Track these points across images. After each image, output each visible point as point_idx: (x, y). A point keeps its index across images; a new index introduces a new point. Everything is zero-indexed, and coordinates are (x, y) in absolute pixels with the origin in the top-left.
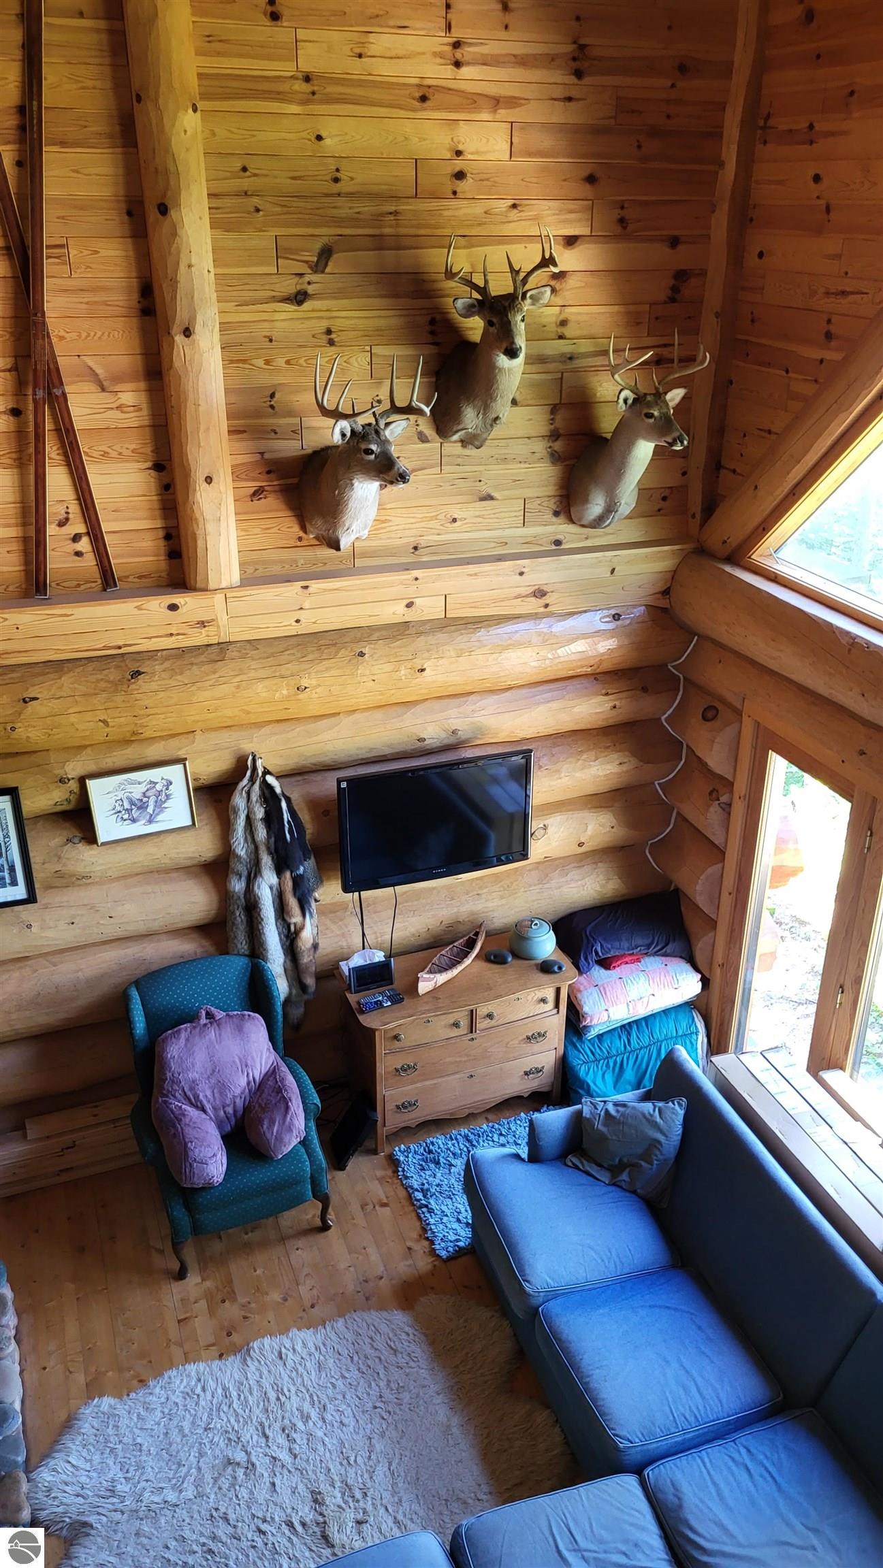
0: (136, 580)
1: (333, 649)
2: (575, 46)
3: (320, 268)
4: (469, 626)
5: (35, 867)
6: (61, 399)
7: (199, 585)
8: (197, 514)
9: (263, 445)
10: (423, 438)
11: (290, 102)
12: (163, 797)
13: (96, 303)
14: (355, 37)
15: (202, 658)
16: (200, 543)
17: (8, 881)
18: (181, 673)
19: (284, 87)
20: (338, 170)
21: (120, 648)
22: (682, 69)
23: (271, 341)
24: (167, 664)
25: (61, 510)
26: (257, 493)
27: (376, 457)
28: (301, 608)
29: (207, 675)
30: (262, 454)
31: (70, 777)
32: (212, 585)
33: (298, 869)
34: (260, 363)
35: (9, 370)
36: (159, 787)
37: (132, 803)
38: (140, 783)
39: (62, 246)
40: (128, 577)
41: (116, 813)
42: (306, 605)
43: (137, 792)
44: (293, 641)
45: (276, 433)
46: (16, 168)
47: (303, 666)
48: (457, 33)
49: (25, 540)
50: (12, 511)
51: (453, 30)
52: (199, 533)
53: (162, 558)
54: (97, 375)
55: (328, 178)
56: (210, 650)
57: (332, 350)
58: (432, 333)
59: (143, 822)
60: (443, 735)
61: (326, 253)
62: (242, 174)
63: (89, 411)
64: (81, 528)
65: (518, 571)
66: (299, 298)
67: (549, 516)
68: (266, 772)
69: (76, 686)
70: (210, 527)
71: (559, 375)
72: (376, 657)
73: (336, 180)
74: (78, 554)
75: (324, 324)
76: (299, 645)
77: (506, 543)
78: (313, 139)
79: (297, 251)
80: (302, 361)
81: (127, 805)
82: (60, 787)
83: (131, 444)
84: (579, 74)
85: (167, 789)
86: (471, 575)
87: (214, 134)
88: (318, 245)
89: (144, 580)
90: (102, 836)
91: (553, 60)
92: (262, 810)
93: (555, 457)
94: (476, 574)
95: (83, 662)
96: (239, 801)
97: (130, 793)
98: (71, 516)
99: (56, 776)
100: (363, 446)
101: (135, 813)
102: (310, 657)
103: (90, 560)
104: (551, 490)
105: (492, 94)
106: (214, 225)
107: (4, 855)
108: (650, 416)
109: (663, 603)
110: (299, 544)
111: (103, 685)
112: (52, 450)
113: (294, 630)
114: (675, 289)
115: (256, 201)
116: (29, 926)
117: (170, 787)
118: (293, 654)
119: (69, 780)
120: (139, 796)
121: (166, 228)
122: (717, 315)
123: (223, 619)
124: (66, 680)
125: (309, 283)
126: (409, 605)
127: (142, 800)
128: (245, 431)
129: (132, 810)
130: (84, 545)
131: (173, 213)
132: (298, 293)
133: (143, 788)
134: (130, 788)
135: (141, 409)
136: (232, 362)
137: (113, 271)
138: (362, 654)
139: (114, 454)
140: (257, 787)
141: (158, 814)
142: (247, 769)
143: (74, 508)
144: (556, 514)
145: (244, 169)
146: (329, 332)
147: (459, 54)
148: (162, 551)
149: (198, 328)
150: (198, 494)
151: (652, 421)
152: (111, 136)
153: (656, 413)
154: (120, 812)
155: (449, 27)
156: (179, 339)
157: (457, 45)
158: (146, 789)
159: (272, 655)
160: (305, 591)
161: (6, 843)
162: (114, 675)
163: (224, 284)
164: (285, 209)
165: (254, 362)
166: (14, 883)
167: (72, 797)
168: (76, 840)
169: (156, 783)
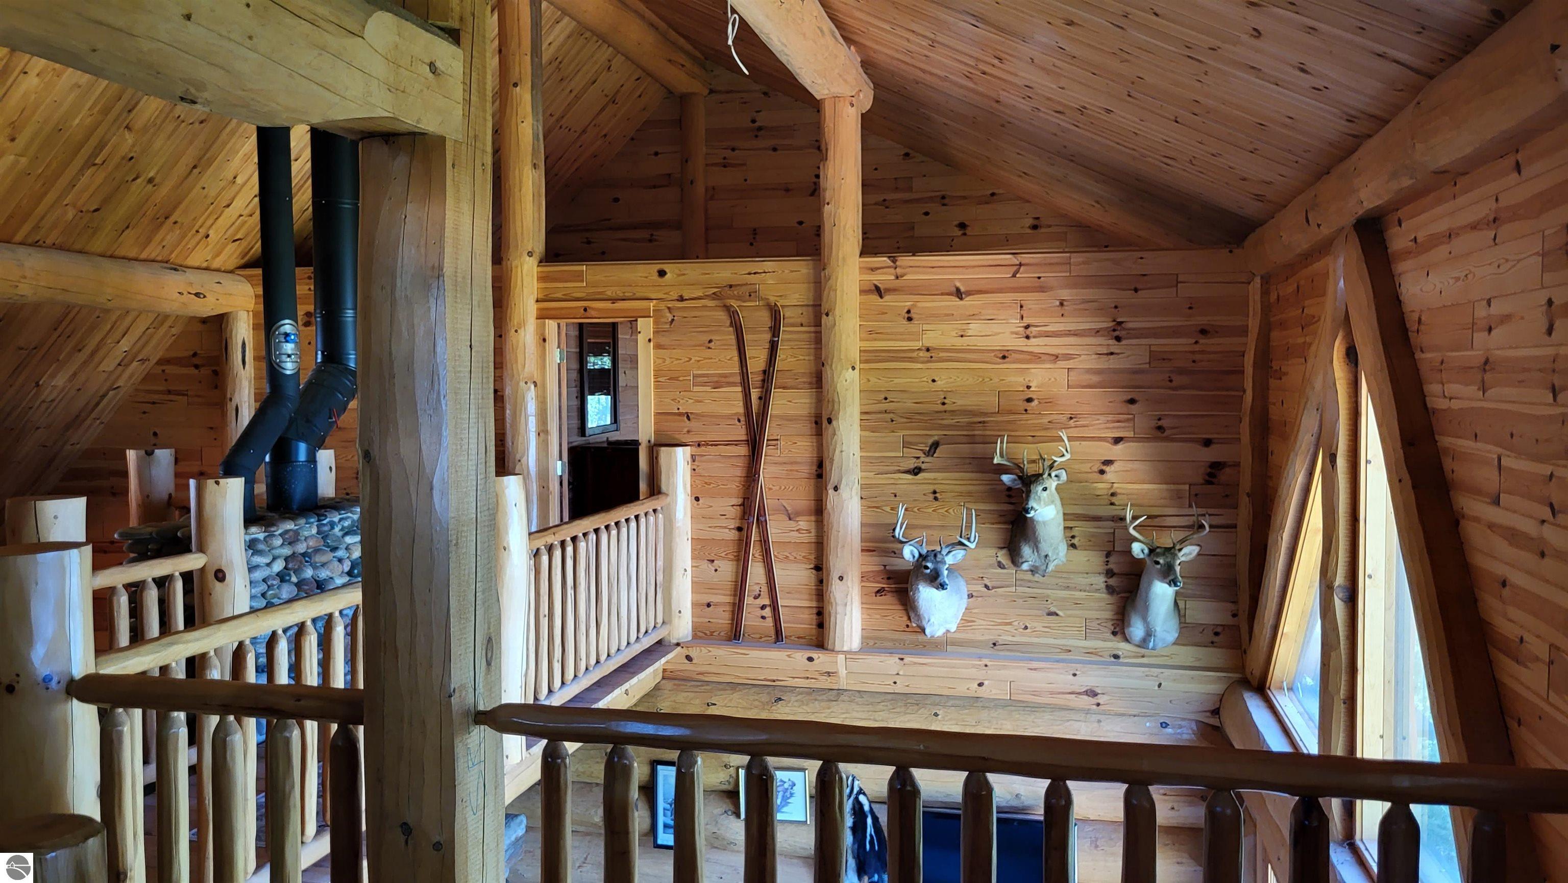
0: (796, 639)
1: (916, 707)
2: (1114, 323)
3: (931, 453)
4: (1027, 709)
6: (764, 524)
7: (830, 647)
8: (832, 600)
9: (887, 560)
10: (1000, 565)
11: (917, 362)
12: (788, 794)
13: (791, 470)
14: (959, 326)
15: (824, 697)
16: (832, 619)
18: (807, 705)
19: (915, 355)
20: (945, 398)
21: (774, 681)
22: (1203, 332)
23: (895, 496)
24: (799, 697)
25: (757, 588)
26: (879, 592)
27: (931, 571)
28: (898, 674)
29: (824, 709)
30: (885, 566)
31: (732, 765)
32: (837, 648)
33: (874, 876)
34: (888, 509)
35: (740, 505)
36: (786, 786)
39: (777, 440)
40: (791, 636)
42: (901, 673)
44: (889, 697)
45: (895, 553)
46: (758, 401)
47: (891, 716)
48: (1027, 321)
49: (734, 604)
50: (730, 586)
51: (1024, 319)
52: (833, 612)
53: (814, 627)
54: (787, 510)
55: (939, 402)
56: (831, 693)
57: (936, 504)
58: (1009, 496)
60: (1009, 797)
61: (935, 445)
62: (884, 401)
63: (780, 531)
64: (767, 602)
65: (1072, 672)
66: (916, 471)
67: (1109, 635)
68: (861, 792)
69: (741, 701)
70: (840, 609)
71: (1113, 531)
72: (946, 718)
73: (944, 404)
74: (763, 618)
75: (932, 488)
76: (892, 700)
77: (1070, 651)
78: (930, 381)
79: (916, 444)
80: (916, 509)
82: (724, 770)
83: (802, 553)
84: (1118, 339)
86: (1031, 669)
87: (869, 381)
88: (930, 441)
89: (801, 640)
91: (1098, 332)
92: (851, 820)
93: (1110, 589)
94: (1035, 669)
95: (750, 686)
98: (762, 593)
99: (723, 762)
100: (924, 563)
102: (898, 710)
103: (770, 622)
104: (1108, 614)
105: (1053, 353)
106: (863, 428)
108: (1158, 563)
109: (1214, 721)
110: (907, 629)
111: (757, 703)
112: (754, 551)
113: (890, 689)
114: (1211, 475)
115: (892, 415)
117: (794, 788)
118: (887, 706)
119: (730, 767)
121: (830, 431)
122: (1248, 495)
123: (843, 672)
124: (736, 695)
125: (923, 463)
126: (980, 685)
128: (874, 551)
130: (768, 612)
131: (834, 423)
132: (916, 468)
135: (810, 532)
136: (870, 507)
137: (803, 454)
138: (936, 715)
139: (791, 558)
141: (783, 807)
143: (765, 589)
144: (1114, 633)
145: (886, 399)
146: (935, 492)
147: (1028, 332)
148: (814, 622)
149: (842, 487)
150: (834, 586)
151: (1159, 566)
152: (810, 383)
153: (1161, 561)
155: (1022, 318)
156: (831, 491)
157: (1027, 327)
159: (872, 704)
160: (901, 662)
162: (764, 698)
163: (866, 462)
164: (909, 420)
165: (884, 508)
167: (731, 780)
168: (730, 813)
169: (785, 782)
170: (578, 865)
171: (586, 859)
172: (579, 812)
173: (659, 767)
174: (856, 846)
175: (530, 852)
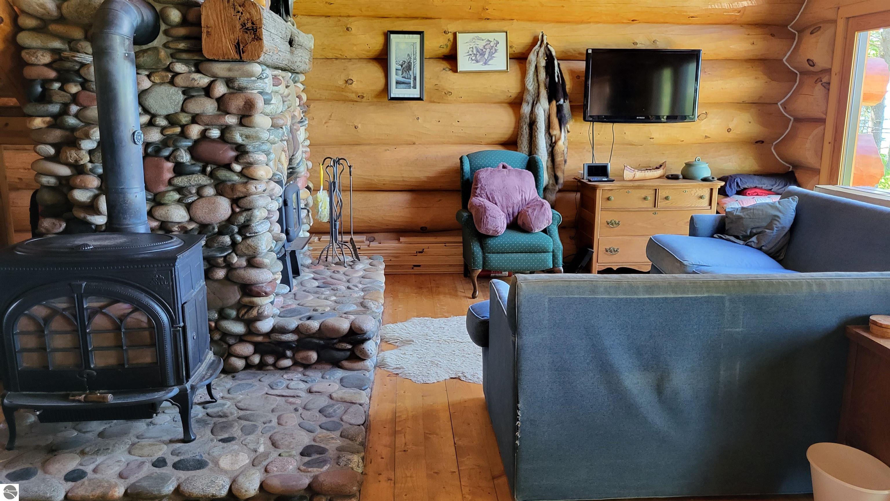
12: (493, 51)
17: (412, 85)
31: (449, 31)
33: (560, 100)
36: (492, 44)
37: (478, 51)
38: (483, 40)
41: (469, 55)
43: (481, 45)
59: (482, 63)
68: (549, 43)
81: (475, 52)
82: (443, 35)
85: (496, 46)
90: (461, 68)
92: (545, 61)
96: (532, 57)
97: (478, 45)
99: (443, 30)
101: (478, 57)
107: (412, 70)
116: (418, 119)
117: (498, 45)
119: (449, 32)
120: (481, 48)
127: (483, 50)
129: (477, 55)
133: (484, 43)
134: (478, 42)
140: (542, 49)
141: (489, 60)
142: (539, 40)
154: (471, 55)
158: (485, 44)
161: (414, 63)
166: (415, 87)
167: (448, 44)
168: (447, 69)
169: (491, 41)
170: (324, 121)
171: (331, 116)
173: (392, 36)
174: (548, 79)
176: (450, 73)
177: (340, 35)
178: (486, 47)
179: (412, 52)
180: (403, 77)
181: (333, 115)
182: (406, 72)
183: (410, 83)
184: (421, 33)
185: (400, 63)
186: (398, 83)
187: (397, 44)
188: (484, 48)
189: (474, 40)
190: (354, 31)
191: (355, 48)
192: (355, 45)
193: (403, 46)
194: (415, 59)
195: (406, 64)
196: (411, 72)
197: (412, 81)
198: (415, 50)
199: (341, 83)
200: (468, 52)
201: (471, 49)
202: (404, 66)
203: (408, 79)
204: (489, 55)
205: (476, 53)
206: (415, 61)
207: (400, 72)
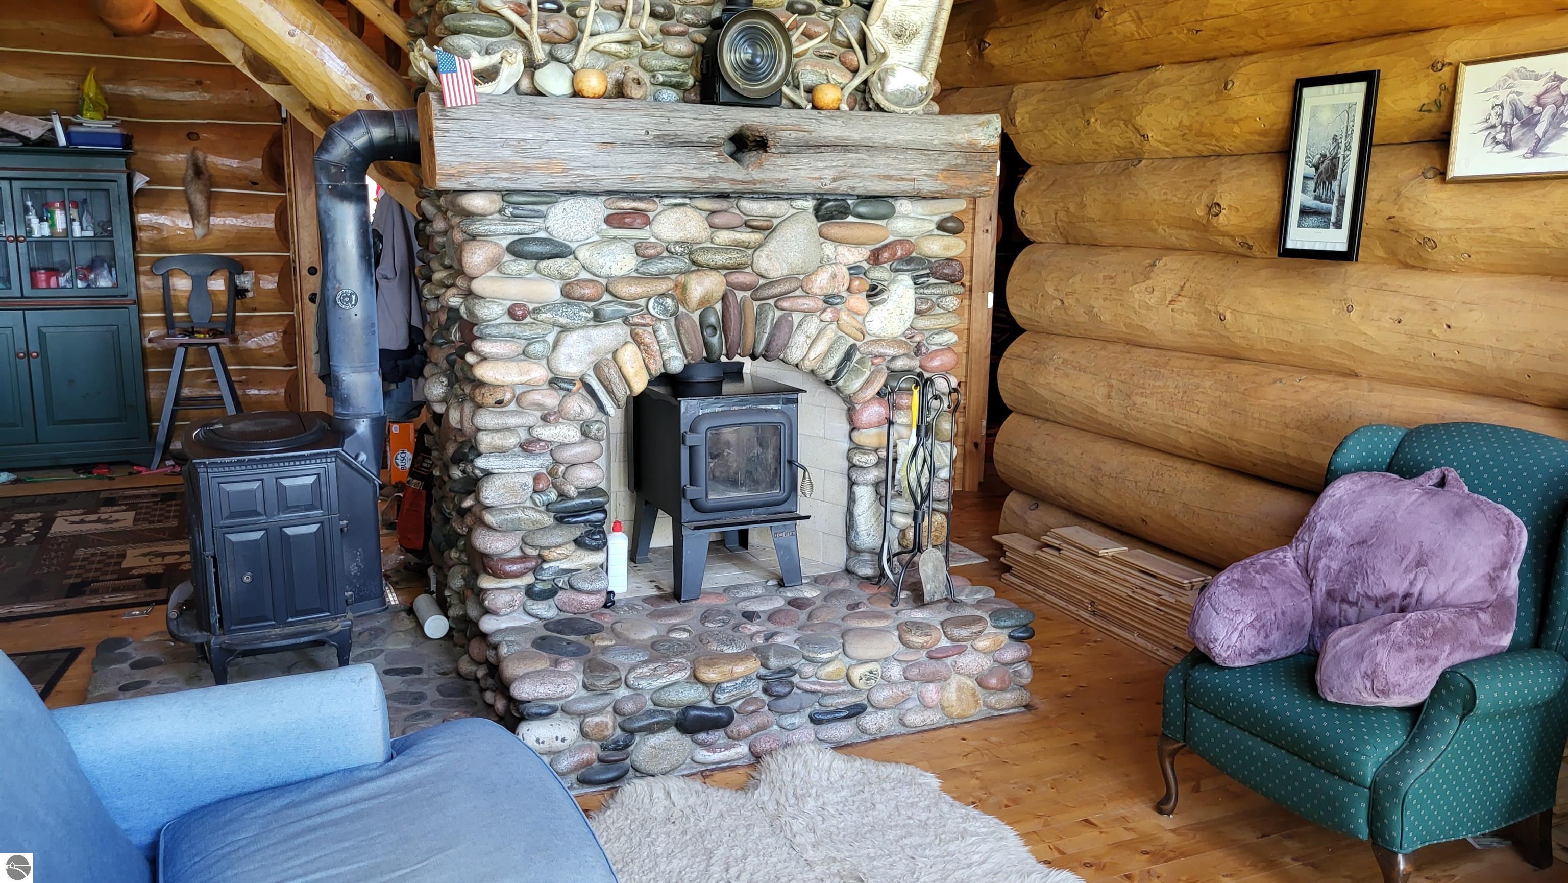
5: (1369, 205)
17: (1333, 219)
31: (1446, 61)
37: (1516, 114)
41: (1487, 128)
43: (1528, 93)
59: (1522, 151)
81: (1507, 118)
82: (1431, 78)
90: (1459, 166)
97: (1519, 94)
99: (1434, 60)
101: (1516, 133)
107: (1339, 177)
116: (1349, 309)
119: (1443, 65)
120: (1530, 101)
127: (1531, 109)
129: (1512, 125)
133: (1538, 87)
134: (1522, 85)
141: (1549, 140)
154: (1493, 127)
158: (1543, 89)
166: (1338, 225)
167: (1438, 99)
168: (1430, 174)
170: (1169, 298)
171: (1182, 287)
172: (1176, 199)
173: (1307, 92)
175: (1111, 278)
176: (1432, 184)
177: (1210, 102)
178: (1547, 99)
179: (1345, 131)
180: (1316, 198)
181: (1187, 285)
182: (1324, 183)
183: (1330, 214)
184: (1370, 78)
185: (1315, 161)
186: (1305, 212)
187: (1315, 110)
188: (1539, 104)
189: (1510, 81)
190: (1237, 86)
191: (1237, 130)
192: (1235, 122)
193: (1325, 116)
194: (1348, 148)
195: (1326, 162)
196: (1335, 184)
197: (1333, 208)
198: (1351, 124)
199: (1200, 212)
200: (1487, 120)
201: (1498, 110)
202: (1322, 168)
203: (1325, 201)
204: (1550, 124)
205: (1509, 121)
206: (1347, 152)
207: (1311, 184)
